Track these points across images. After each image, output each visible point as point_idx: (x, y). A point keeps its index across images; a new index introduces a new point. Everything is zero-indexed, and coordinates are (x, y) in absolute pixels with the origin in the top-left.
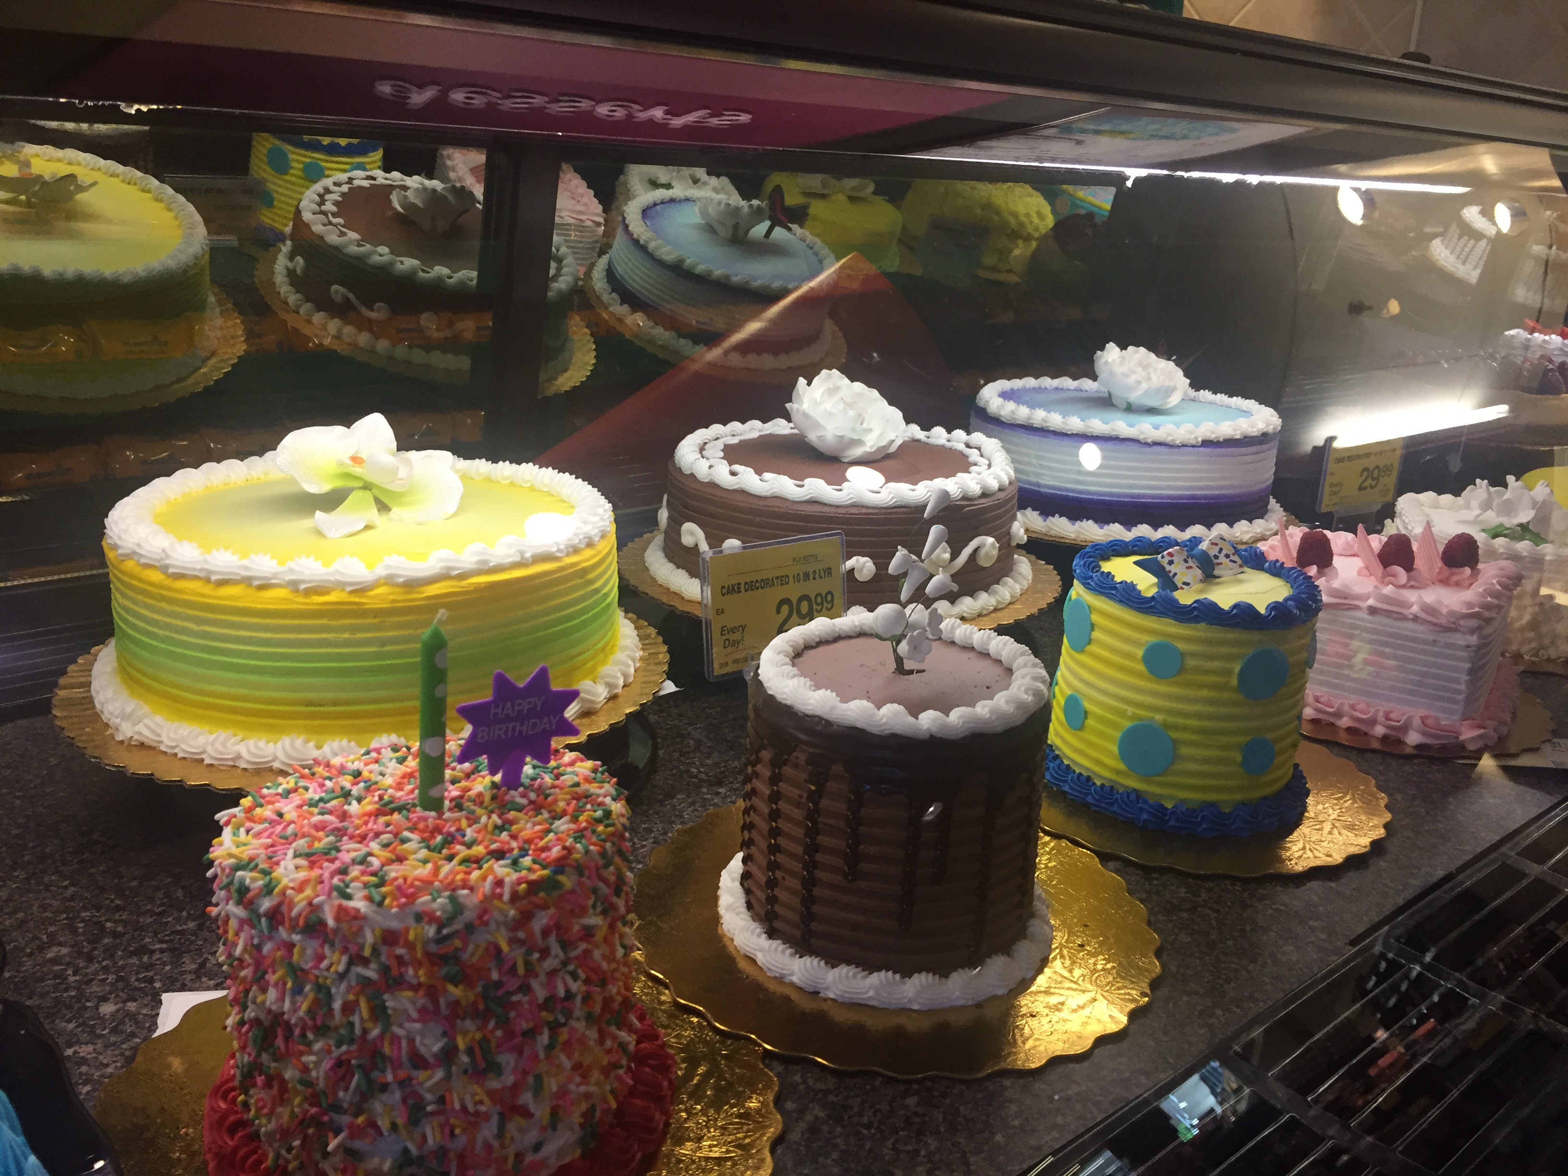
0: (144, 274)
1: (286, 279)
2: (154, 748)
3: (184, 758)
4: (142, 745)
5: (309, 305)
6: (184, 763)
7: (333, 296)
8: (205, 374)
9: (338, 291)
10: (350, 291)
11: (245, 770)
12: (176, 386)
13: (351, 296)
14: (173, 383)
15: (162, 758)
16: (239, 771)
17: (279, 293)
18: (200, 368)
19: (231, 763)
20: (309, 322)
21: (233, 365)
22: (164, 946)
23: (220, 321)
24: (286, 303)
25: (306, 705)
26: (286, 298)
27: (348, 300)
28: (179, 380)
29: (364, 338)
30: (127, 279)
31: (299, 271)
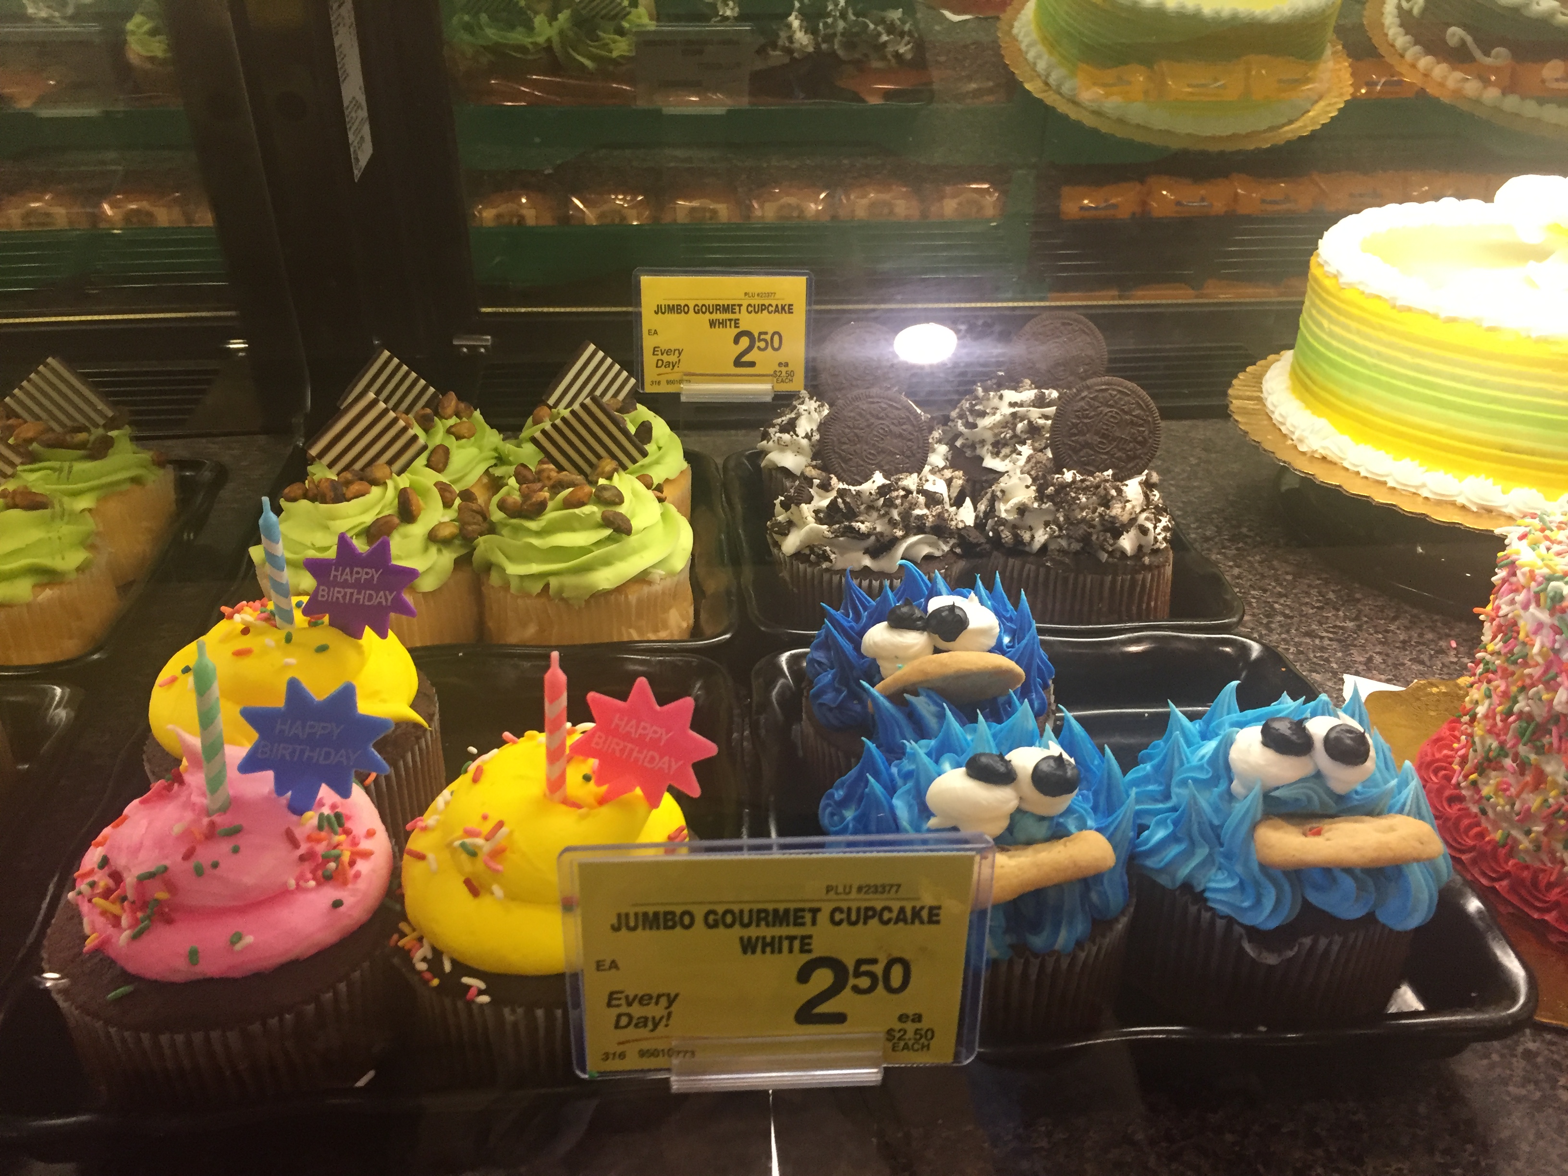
0: (1289, 13)
1: (1397, 21)
2: (1335, 464)
3: (1366, 478)
4: (1324, 458)
5: (1418, 48)
6: (1364, 480)
7: (1448, 37)
8: (1313, 118)
9: (1455, 34)
10: (1469, 33)
11: (1426, 498)
12: (1286, 128)
13: (1469, 39)
14: (1284, 125)
15: (1343, 473)
16: (1420, 499)
17: (1386, 35)
18: (1308, 111)
19: (1413, 490)
20: (1413, 66)
21: (1340, 110)
22: (1331, 636)
23: (1331, 64)
24: (1393, 46)
25: (1503, 450)
26: (1394, 40)
27: (1463, 43)
28: (1291, 122)
29: (1472, 87)
30: (1274, 18)
31: (1416, 11)
